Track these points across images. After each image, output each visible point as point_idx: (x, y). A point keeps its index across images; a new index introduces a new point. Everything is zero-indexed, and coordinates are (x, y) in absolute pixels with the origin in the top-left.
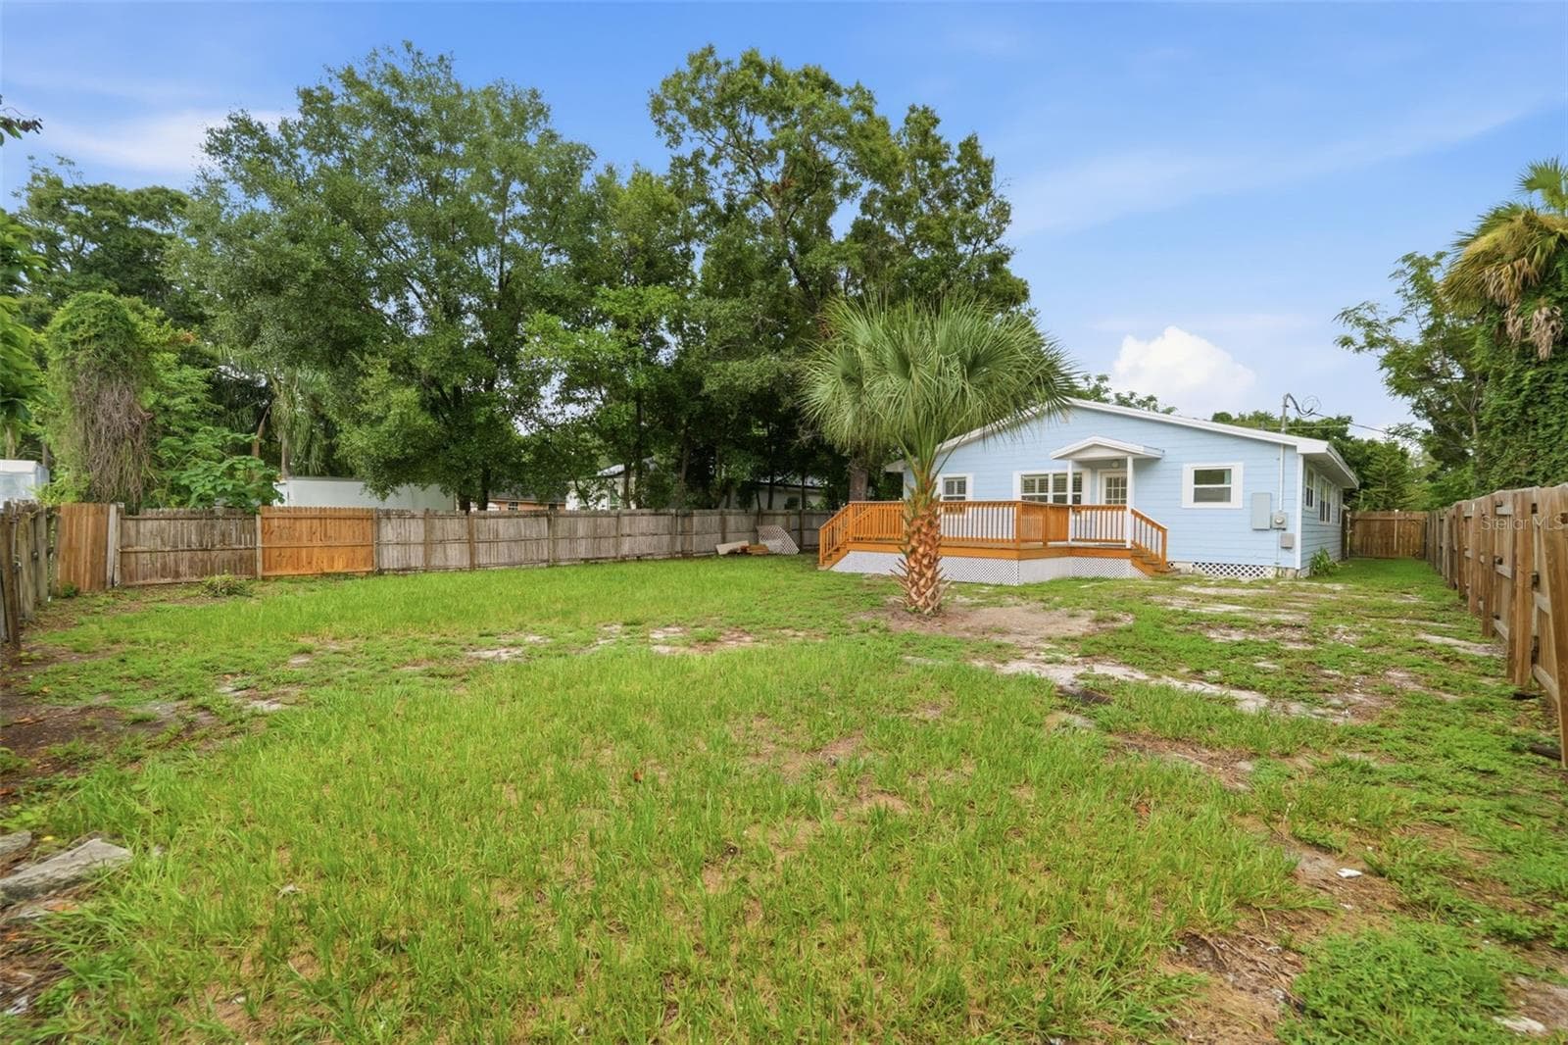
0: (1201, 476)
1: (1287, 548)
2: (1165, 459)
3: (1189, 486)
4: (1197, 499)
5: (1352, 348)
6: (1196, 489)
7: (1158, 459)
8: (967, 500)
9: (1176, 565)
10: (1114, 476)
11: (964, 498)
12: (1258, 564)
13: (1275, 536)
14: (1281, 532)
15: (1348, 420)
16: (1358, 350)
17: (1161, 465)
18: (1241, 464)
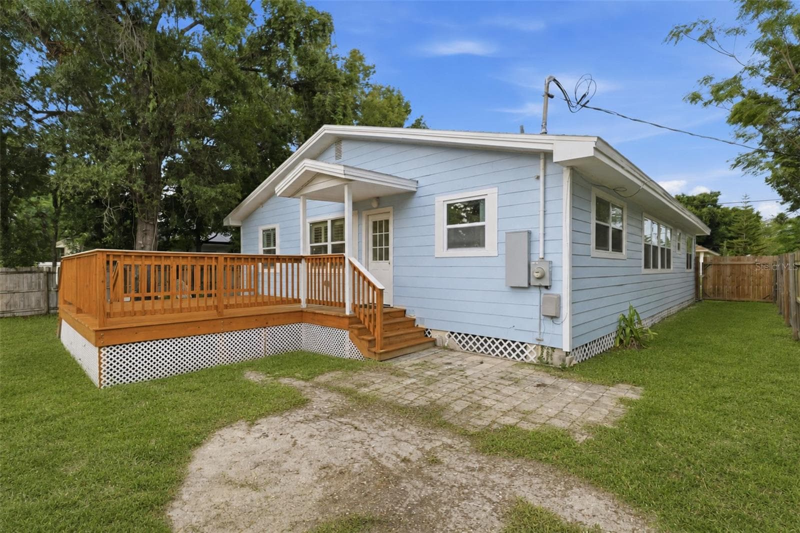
0: (453, 214)
1: (552, 317)
2: (420, 192)
3: (441, 227)
4: (452, 245)
5: (700, 103)
6: (449, 230)
7: (412, 194)
8: (278, 253)
9: (434, 335)
10: (379, 218)
11: (274, 251)
12: (518, 340)
13: (534, 297)
14: (544, 291)
15: (718, 194)
16: (705, 104)
17: (415, 202)
18: (495, 190)
